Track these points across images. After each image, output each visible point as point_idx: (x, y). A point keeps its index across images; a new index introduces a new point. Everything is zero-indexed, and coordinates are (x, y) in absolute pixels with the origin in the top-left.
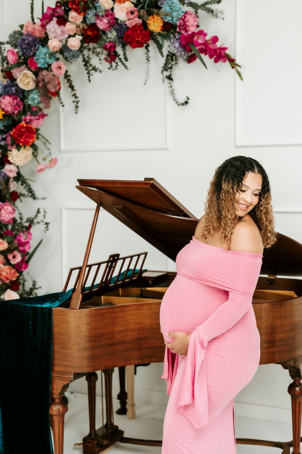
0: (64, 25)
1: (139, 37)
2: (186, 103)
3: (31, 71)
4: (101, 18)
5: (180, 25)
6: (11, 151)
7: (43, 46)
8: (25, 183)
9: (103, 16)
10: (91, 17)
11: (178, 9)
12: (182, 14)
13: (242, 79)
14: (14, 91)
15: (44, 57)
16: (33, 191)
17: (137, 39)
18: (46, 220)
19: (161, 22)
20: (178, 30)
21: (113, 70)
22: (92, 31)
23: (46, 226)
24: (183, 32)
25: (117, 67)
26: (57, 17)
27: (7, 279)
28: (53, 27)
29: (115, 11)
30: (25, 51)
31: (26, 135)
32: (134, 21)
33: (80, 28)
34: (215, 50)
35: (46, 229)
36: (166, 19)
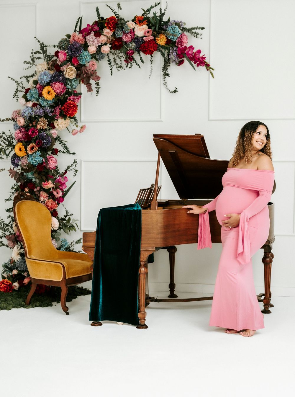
0: (99, 37)
1: (151, 48)
2: (175, 91)
3: (74, 66)
4: (126, 34)
5: (178, 42)
6: (57, 120)
7: (85, 50)
8: (62, 142)
9: (128, 33)
10: (120, 34)
11: (178, 32)
12: (180, 35)
13: (214, 78)
14: (61, 79)
15: (86, 58)
16: (68, 148)
17: (150, 49)
18: (76, 169)
19: (165, 39)
20: (176, 45)
21: (129, 68)
22: (118, 42)
23: (75, 172)
24: (180, 46)
25: (132, 66)
26: (94, 31)
27: (52, 208)
28: (91, 38)
29: (135, 30)
30: (73, 53)
31: (73, 109)
32: (150, 38)
33: (110, 39)
34: (199, 59)
35: (74, 175)
36: (170, 37)
